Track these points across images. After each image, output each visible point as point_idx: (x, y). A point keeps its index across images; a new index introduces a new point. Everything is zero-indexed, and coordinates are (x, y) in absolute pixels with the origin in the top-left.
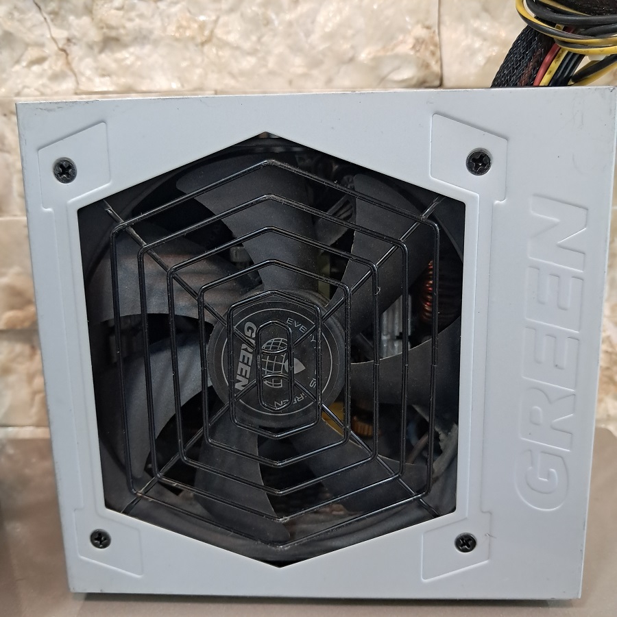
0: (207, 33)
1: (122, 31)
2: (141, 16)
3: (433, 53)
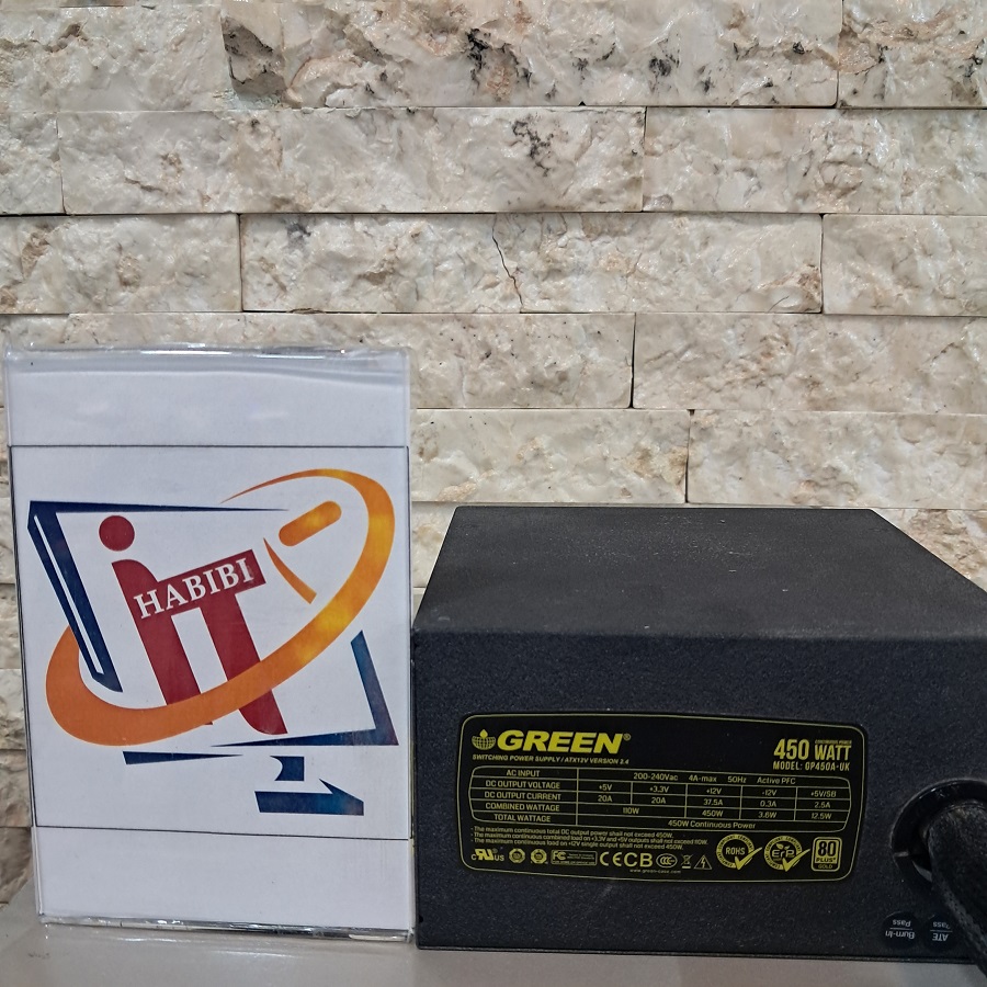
0: (631, 267)
1: (564, 265)
2: (579, 253)
3: (816, 287)
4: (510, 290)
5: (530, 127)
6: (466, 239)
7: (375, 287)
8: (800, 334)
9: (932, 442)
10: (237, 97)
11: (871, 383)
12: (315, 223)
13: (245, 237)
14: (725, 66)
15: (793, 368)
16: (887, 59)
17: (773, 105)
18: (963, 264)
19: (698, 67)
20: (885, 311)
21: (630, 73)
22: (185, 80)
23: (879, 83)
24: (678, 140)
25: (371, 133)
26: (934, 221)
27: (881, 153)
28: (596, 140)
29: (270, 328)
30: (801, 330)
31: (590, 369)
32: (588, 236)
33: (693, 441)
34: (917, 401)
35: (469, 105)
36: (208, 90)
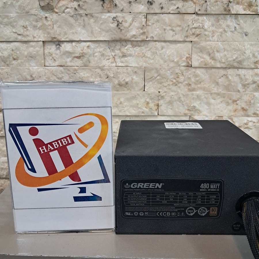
0: (144, 55)
1: (127, 54)
2: (131, 51)
3: (190, 60)
4: (113, 60)
5: (117, 19)
6: (101, 47)
7: (78, 60)
8: (186, 72)
9: (219, 99)
10: (41, 10)
11: (204, 85)
12: (63, 43)
13: (45, 47)
14: (166, 3)
15: (184, 81)
16: (207, 1)
17: (179, 13)
18: (227, 54)
19: (160, 3)
20: (207, 66)
21: (143, 5)
22: (27, 6)
23: (205, 8)
24: (155, 22)
25: (76, 20)
26: (220, 43)
27: (206, 26)
28: (134, 22)
29: (51, 70)
30: (186, 71)
31: (134, 81)
32: (133, 47)
33: (159, 99)
34: (215, 89)
35: (101, 13)
36: (34, 9)
